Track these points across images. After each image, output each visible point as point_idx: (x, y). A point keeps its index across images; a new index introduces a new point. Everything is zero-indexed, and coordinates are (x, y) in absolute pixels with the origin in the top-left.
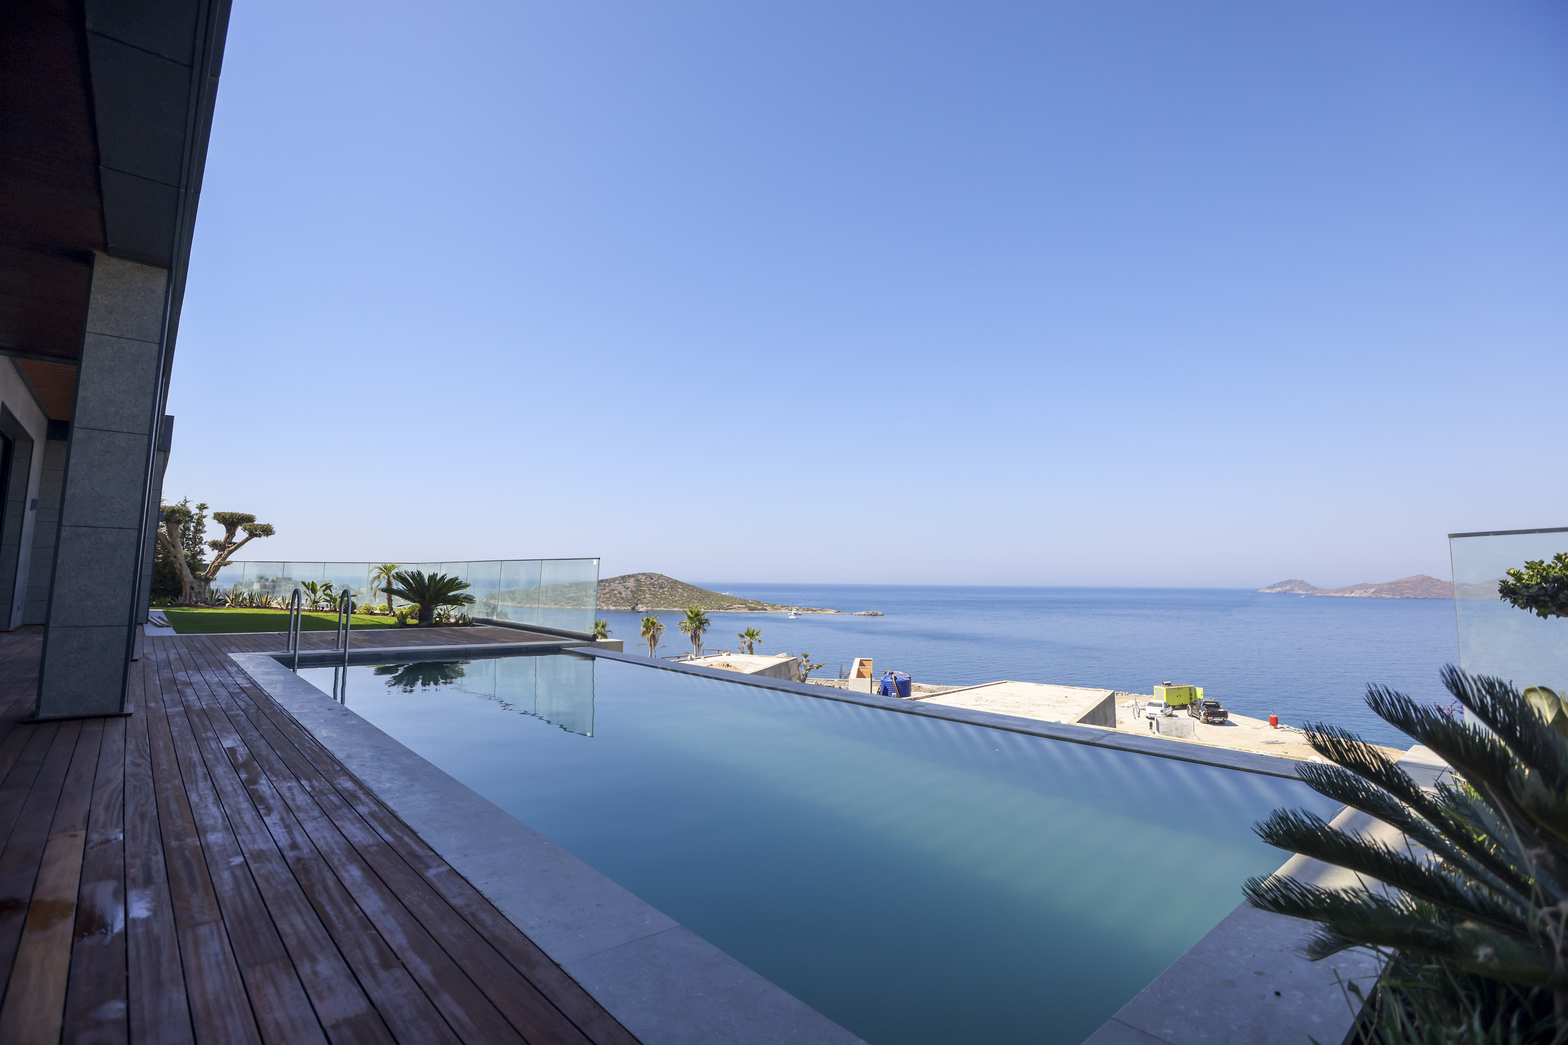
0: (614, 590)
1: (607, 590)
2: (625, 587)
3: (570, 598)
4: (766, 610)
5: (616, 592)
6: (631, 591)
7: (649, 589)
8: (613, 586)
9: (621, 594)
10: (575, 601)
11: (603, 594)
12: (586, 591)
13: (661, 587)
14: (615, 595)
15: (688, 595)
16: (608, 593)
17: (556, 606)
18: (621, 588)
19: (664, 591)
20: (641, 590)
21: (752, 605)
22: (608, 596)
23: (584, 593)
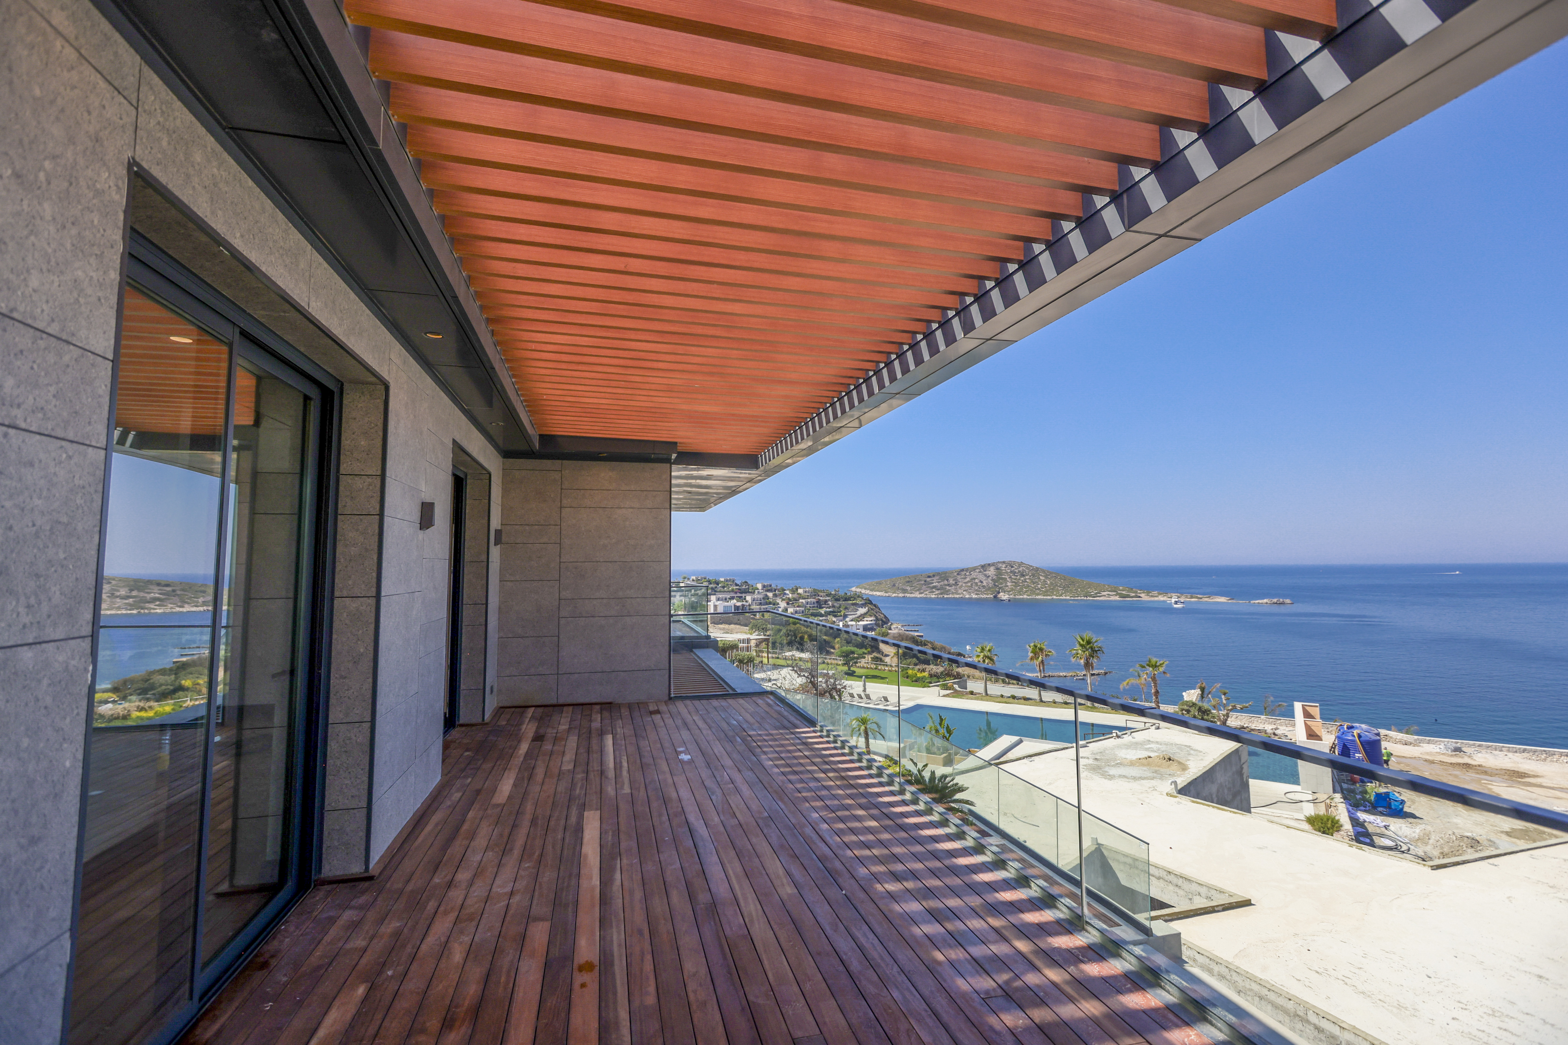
0: (975, 579)
1: (968, 579)
2: (986, 575)
3: (934, 587)
4: (1140, 597)
5: (977, 581)
6: (992, 580)
7: (1010, 578)
8: (974, 574)
9: (982, 582)
10: (938, 590)
11: (965, 583)
12: (947, 580)
13: (1023, 575)
14: (976, 583)
15: (1051, 583)
16: (968, 582)
17: (921, 596)
18: (981, 577)
19: (1025, 579)
20: (1002, 579)
21: (1124, 592)
22: (969, 584)
23: (946, 582)
